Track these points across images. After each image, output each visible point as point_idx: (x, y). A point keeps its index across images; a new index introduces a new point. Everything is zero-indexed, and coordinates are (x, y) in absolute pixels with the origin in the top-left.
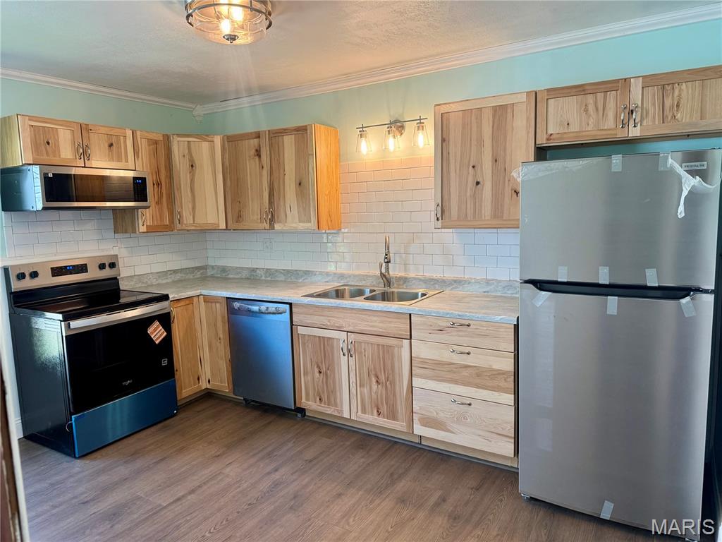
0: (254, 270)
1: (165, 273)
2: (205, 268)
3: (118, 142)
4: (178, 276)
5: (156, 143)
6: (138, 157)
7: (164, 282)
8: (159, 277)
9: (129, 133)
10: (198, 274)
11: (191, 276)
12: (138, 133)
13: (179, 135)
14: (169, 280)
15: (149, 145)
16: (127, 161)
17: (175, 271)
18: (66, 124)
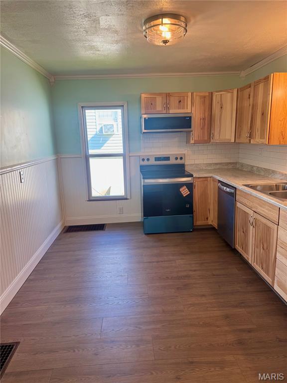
0: (252, 167)
1: (210, 164)
2: (235, 163)
3: (184, 99)
4: (218, 167)
5: (205, 97)
6: (193, 106)
7: (210, 168)
8: (207, 166)
9: (190, 94)
10: (230, 167)
11: (226, 167)
12: (195, 93)
13: (217, 92)
14: (213, 168)
15: (200, 99)
16: (187, 108)
17: (216, 164)
18: (160, 94)
